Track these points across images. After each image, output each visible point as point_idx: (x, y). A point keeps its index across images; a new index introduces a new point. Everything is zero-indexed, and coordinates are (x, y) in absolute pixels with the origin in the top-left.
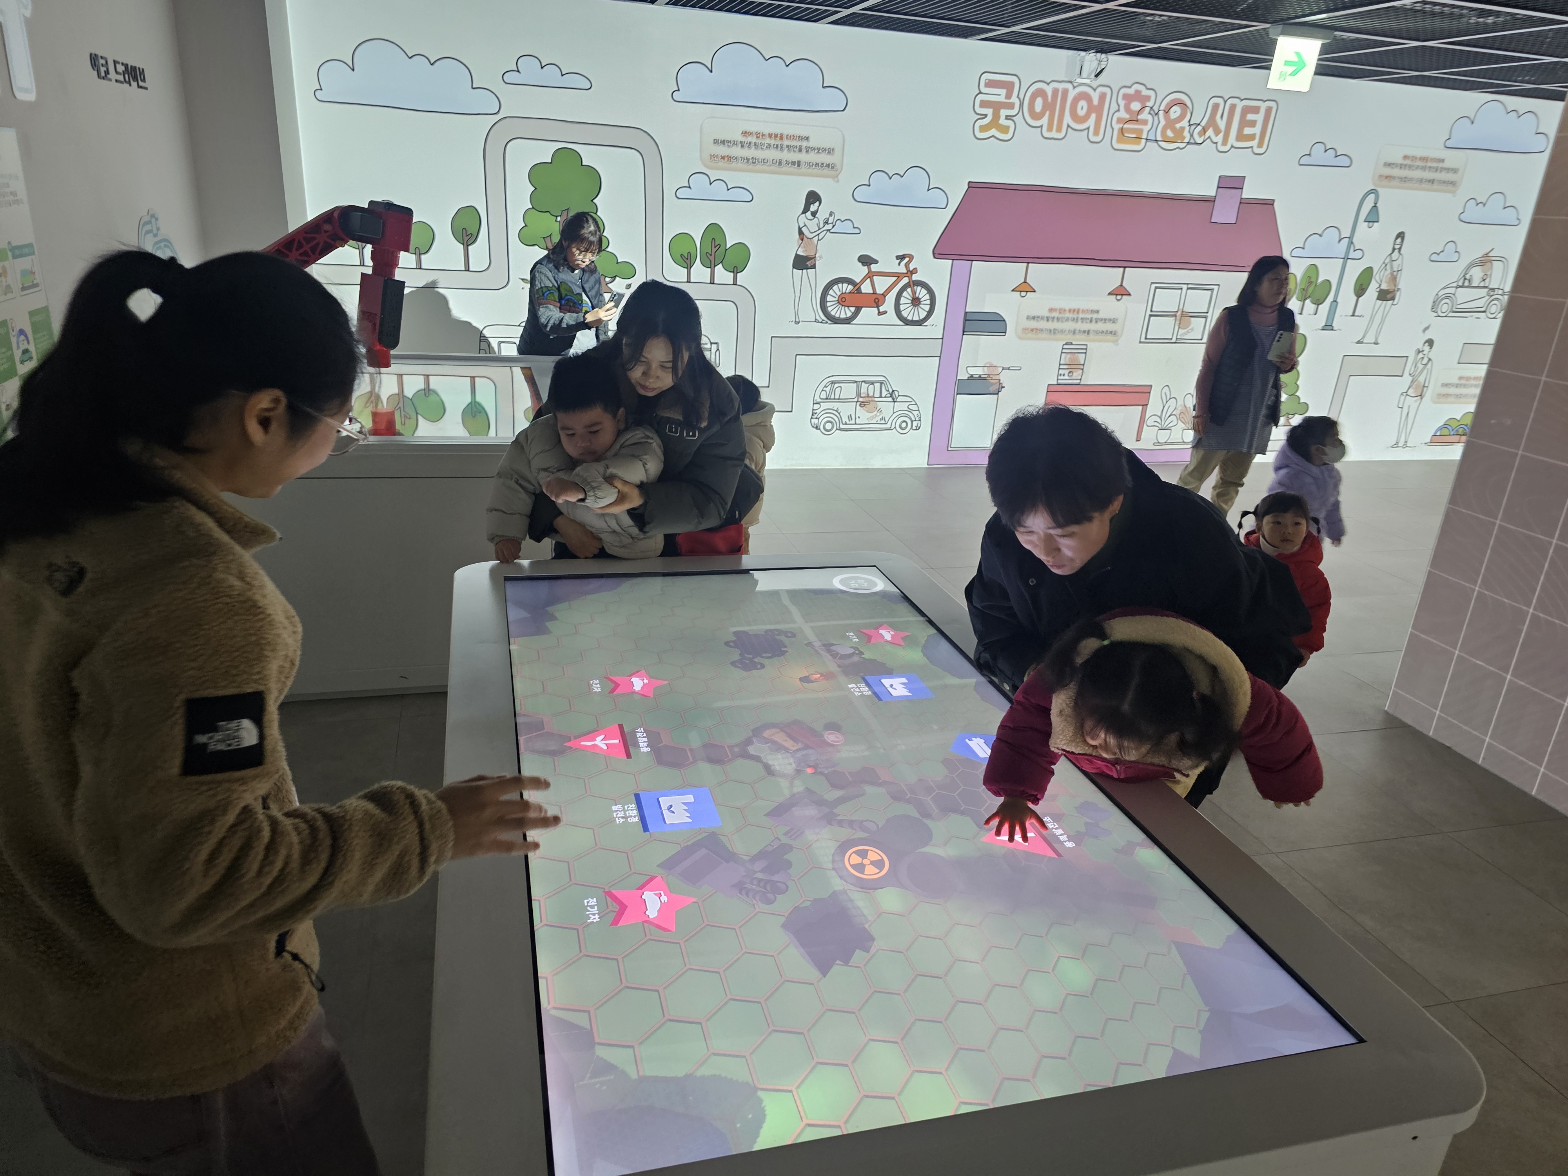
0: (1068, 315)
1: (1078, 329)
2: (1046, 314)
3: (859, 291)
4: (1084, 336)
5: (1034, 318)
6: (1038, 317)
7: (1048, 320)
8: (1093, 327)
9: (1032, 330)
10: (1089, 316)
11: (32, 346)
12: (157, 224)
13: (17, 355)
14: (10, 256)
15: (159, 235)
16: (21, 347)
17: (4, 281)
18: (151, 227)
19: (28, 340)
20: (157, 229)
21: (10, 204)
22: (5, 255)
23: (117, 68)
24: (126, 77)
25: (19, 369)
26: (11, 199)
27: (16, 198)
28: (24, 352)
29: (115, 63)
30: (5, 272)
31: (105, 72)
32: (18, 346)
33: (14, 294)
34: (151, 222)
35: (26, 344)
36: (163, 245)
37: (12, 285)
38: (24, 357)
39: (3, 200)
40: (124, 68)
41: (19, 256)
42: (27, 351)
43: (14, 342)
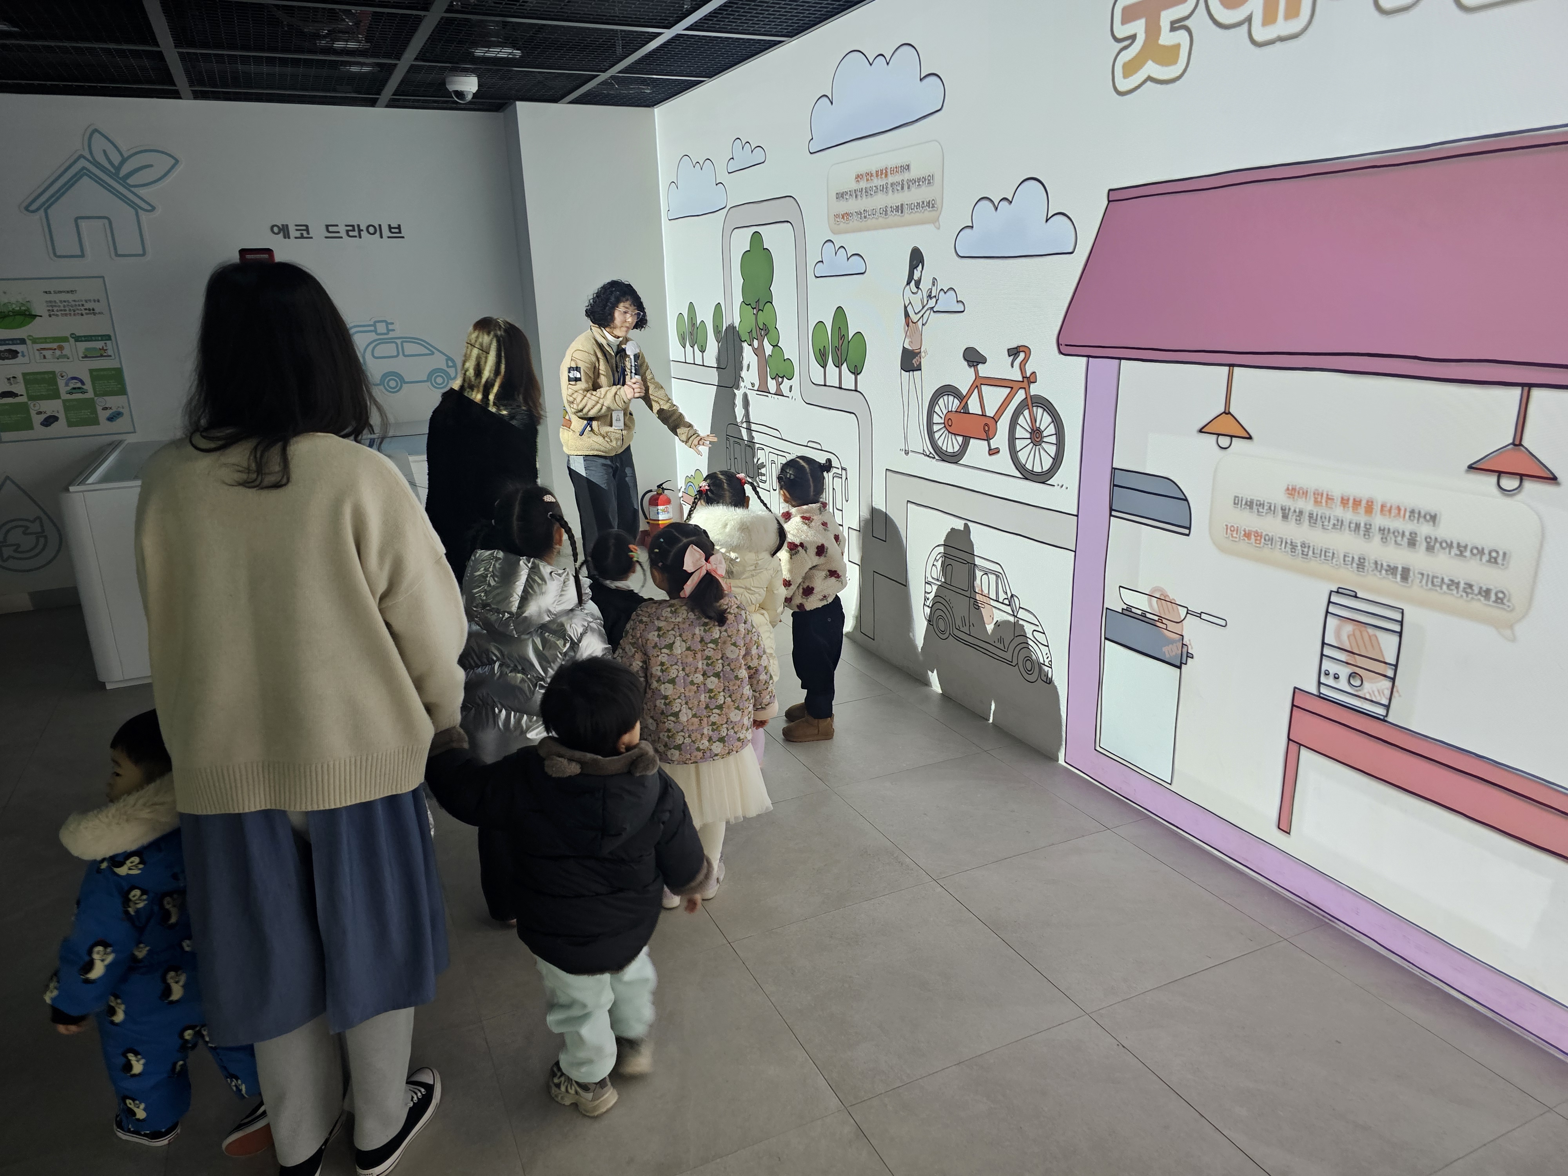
0: (1338, 511)
1: (1373, 558)
2: (1280, 499)
3: (964, 410)
4: (1393, 584)
5: (1250, 504)
6: (1261, 505)
7: (1285, 517)
8: (1418, 560)
9: (1247, 535)
10: (1406, 526)
11: (88, 386)
12: (391, 327)
13: (63, 389)
14: (72, 340)
15: (392, 334)
16: (72, 385)
17: (58, 352)
18: (372, 328)
19: (83, 383)
20: (389, 330)
21: (82, 315)
22: (65, 339)
23: (331, 229)
24: (351, 233)
25: (65, 396)
26: (84, 312)
27: (92, 312)
28: (74, 388)
29: (327, 226)
30: (61, 348)
31: (302, 234)
32: (67, 385)
33: (71, 359)
34: (374, 325)
35: (79, 385)
36: (399, 341)
37: (69, 355)
38: (74, 391)
39: (72, 313)
40: (350, 228)
41: (85, 341)
42: (79, 388)
43: (61, 383)
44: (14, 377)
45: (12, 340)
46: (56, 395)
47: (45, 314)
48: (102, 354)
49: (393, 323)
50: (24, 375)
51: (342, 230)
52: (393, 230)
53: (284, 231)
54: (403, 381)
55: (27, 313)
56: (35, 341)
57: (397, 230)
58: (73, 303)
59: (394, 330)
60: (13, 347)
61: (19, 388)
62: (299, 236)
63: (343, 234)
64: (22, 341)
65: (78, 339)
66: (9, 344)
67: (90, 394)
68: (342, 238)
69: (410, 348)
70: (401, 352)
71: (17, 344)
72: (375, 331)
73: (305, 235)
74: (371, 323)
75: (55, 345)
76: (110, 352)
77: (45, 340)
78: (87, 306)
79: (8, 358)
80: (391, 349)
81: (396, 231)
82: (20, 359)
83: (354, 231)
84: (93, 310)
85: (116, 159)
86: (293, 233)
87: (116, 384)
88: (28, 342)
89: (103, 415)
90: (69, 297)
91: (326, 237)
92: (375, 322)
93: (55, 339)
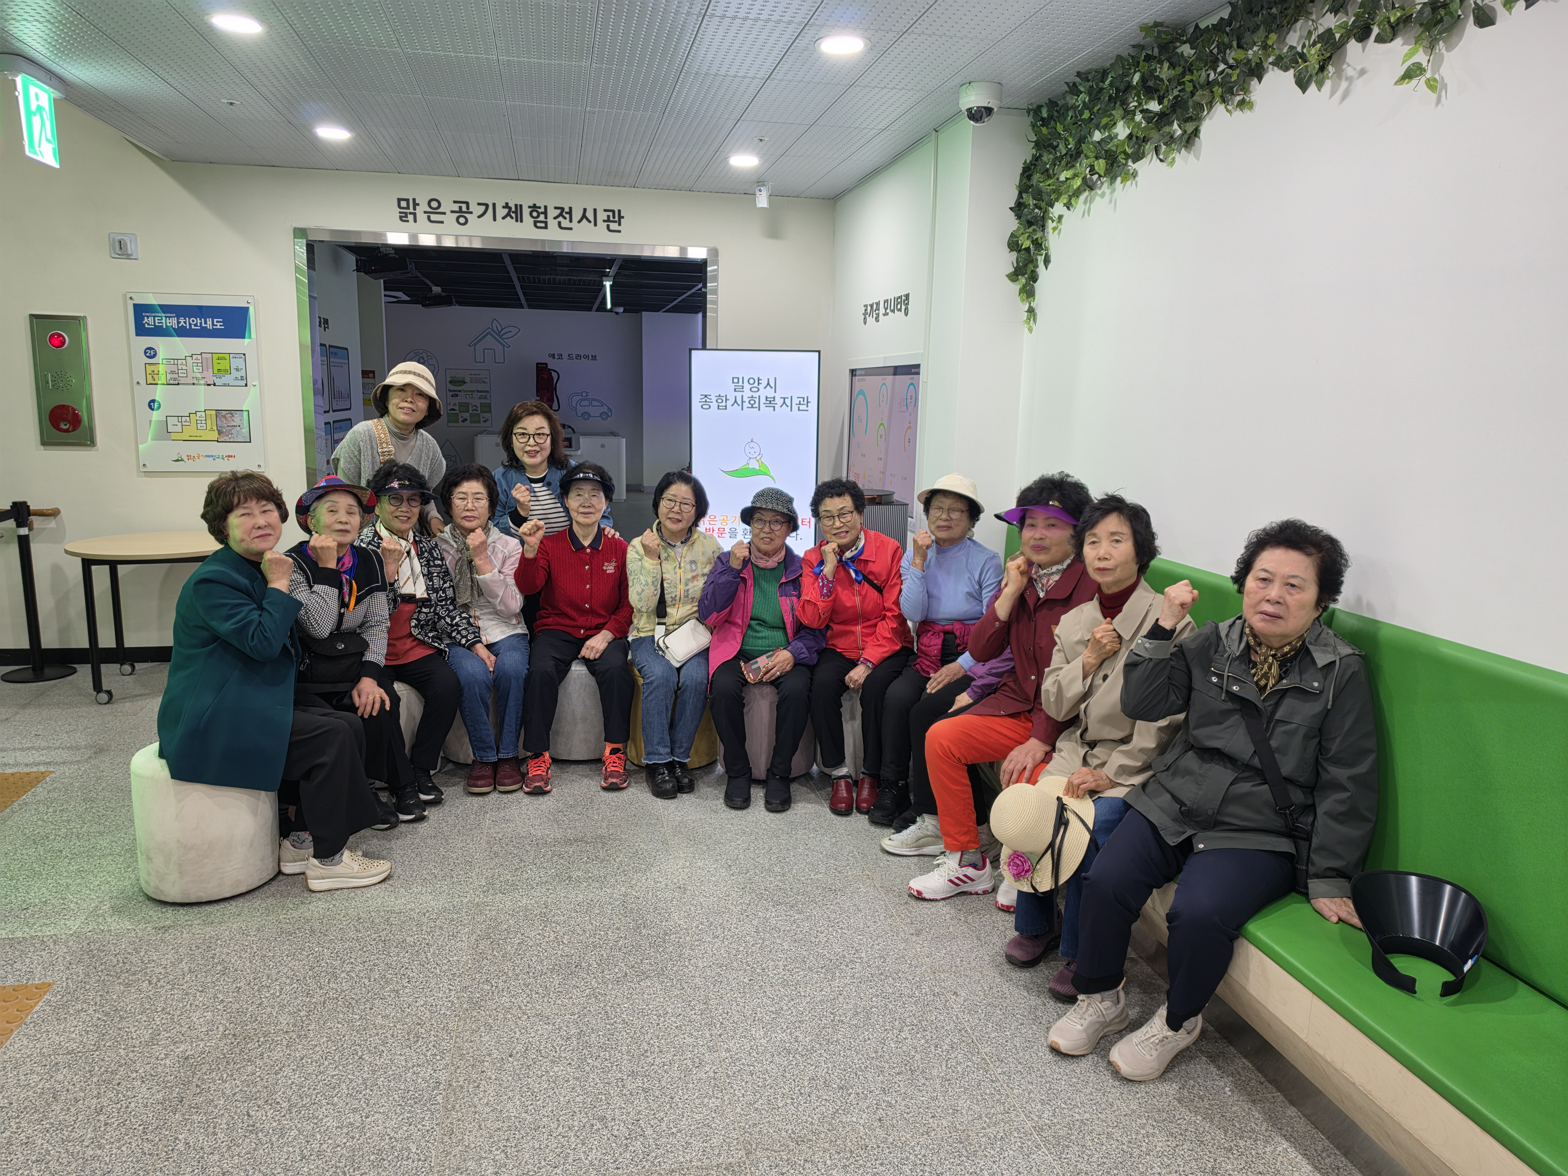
11: (479, 409)
13: (471, 409)
14: (476, 392)
16: (474, 408)
20: (587, 396)
22: (474, 392)
24: (577, 358)
25: (471, 412)
26: (482, 382)
27: (484, 382)
28: (474, 410)
29: (568, 355)
30: (472, 395)
31: (558, 358)
33: (475, 399)
36: (590, 400)
37: (475, 397)
39: (478, 382)
40: (577, 356)
41: (481, 393)
42: (476, 410)
43: (470, 407)
45: (456, 390)
46: (468, 411)
47: (467, 382)
48: (485, 398)
49: (588, 393)
50: (459, 403)
51: (574, 356)
53: (553, 356)
55: (463, 381)
56: (464, 391)
58: (478, 379)
60: (456, 393)
61: (457, 408)
63: (574, 358)
64: (460, 391)
65: (478, 391)
67: (479, 412)
69: (594, 403)
71: (458, 392)
72: (582, 396)
75: (470, 393)
76: (488, 397)
78: (483, 380)
79: (455, 397)
80: (586, 403)
81: (594, 358)
82: (458, 397)
83: (579, 357)
85: (500, 329)
86: (556, 357)
88: (462, 391)
89: (482, 420)
90: (478, 376)
91: (567, 359)
93: (471, 391)
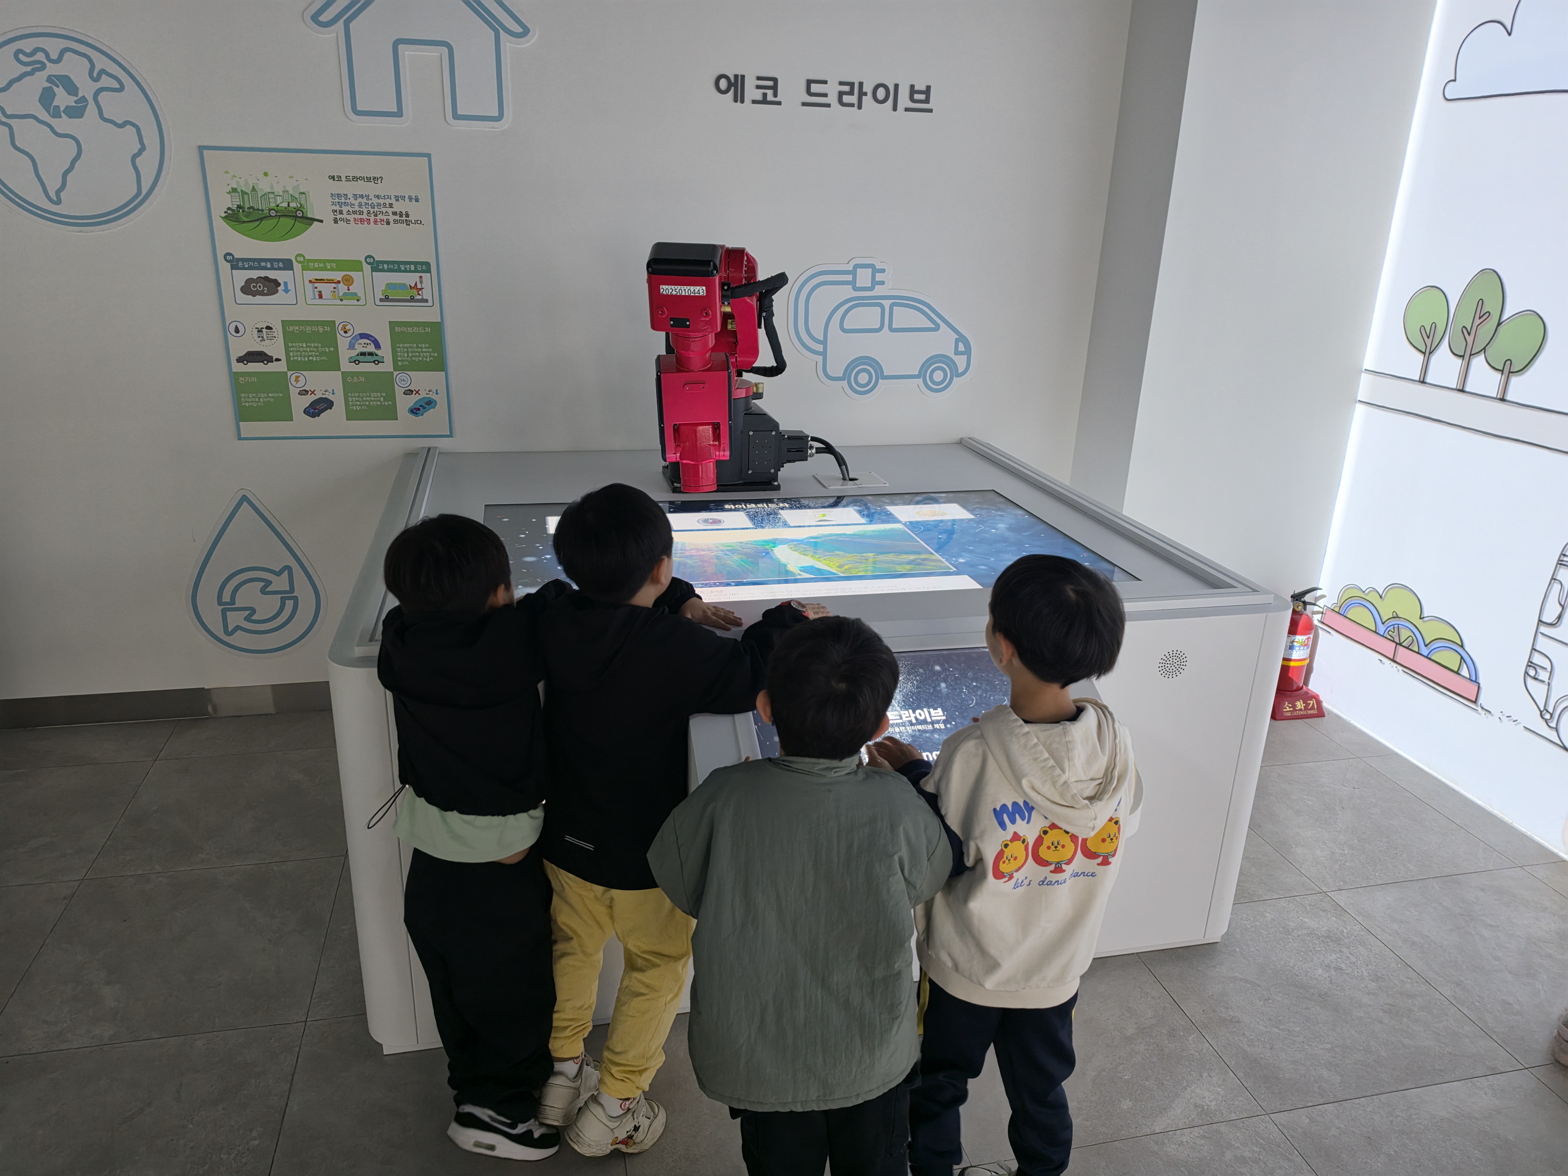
11: (386, 352)
12: (879, 277)
13: (345, 354)
14: (367, 268)
15: (878, 291)
16: (359, 349)
17: (342, 288)
18: (849, 278)
19: (378, 346)
20: (875, 283)
21: (388, 223)
22: (356, 266)
23: (815, 88)
24: (846, 99)
25: (346, 366)
26: (392, 218)
28: (363, 354)
29: (809, 82)
30: (348, 281)
31: (765, 95)
32: (352, 346)
33: (362, 302)
34: (853, 272)
35: (371, 348)
36: (887, 303)
37: (361, 294)
38: (361, 358)
39: (372, 218)
40: (847, 88)
41: (389, 270)
42: (371, 354)
43: (343, 342)
44: (268, 328)
45: (271, 261)
46: (332, 364)
47: (328, 218)
48: (414, 296)
49: (883, 271)
50: (285, 323)
51: (832, 90)
52: (917, 97)
53: (736, 87)
54: (881, 375)
55: (299, 214)
56: (307, 265)
57: (922, 97)
58: (375, 201)
59: (882, 283)
60: (272, 274)
61: (275, 347)
62: (760, 98)
63: (832, 99)
64: (287, 265)
65: (377, 266)
66: (265, 268)
67: (387, 366)
68: (828, 105)
69: (904, 317)
70: (887, 324)
71: (279, 269)
72: (853, 283)
73: (770, 97)
74: (850, 267)
75: (338, 275)
76: (426, 294)
77: (323, 264)
78: (398, 207)
79: (262, 293)
82: (280, 296)
83: (853, 94)
84: (407, 215)
86: (751, 92)
87: (430, 350)
88: (297, 266)
89: (403, 403)
90: (370, 189)
91: (804, 104)
92: (857, 266)
93: (341, 265)
